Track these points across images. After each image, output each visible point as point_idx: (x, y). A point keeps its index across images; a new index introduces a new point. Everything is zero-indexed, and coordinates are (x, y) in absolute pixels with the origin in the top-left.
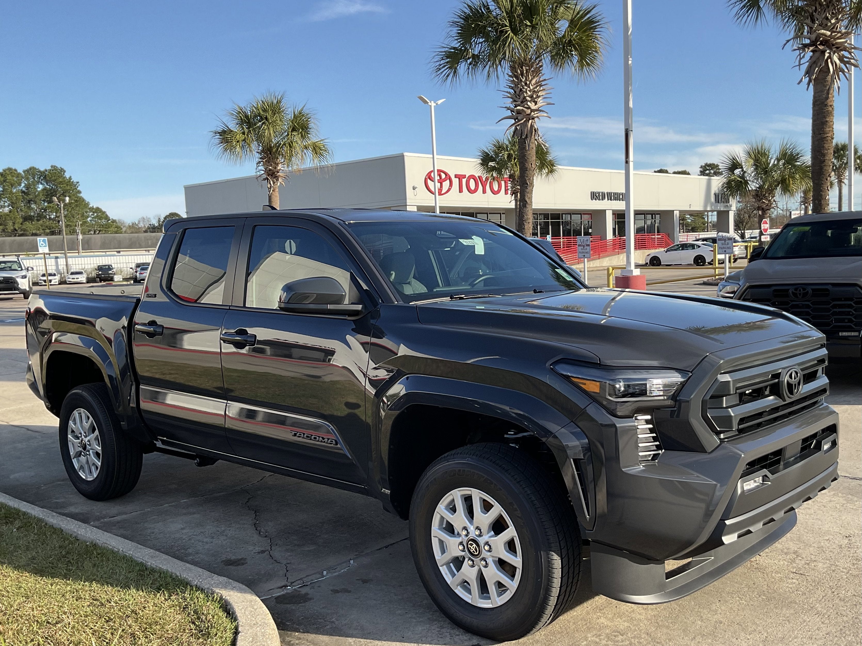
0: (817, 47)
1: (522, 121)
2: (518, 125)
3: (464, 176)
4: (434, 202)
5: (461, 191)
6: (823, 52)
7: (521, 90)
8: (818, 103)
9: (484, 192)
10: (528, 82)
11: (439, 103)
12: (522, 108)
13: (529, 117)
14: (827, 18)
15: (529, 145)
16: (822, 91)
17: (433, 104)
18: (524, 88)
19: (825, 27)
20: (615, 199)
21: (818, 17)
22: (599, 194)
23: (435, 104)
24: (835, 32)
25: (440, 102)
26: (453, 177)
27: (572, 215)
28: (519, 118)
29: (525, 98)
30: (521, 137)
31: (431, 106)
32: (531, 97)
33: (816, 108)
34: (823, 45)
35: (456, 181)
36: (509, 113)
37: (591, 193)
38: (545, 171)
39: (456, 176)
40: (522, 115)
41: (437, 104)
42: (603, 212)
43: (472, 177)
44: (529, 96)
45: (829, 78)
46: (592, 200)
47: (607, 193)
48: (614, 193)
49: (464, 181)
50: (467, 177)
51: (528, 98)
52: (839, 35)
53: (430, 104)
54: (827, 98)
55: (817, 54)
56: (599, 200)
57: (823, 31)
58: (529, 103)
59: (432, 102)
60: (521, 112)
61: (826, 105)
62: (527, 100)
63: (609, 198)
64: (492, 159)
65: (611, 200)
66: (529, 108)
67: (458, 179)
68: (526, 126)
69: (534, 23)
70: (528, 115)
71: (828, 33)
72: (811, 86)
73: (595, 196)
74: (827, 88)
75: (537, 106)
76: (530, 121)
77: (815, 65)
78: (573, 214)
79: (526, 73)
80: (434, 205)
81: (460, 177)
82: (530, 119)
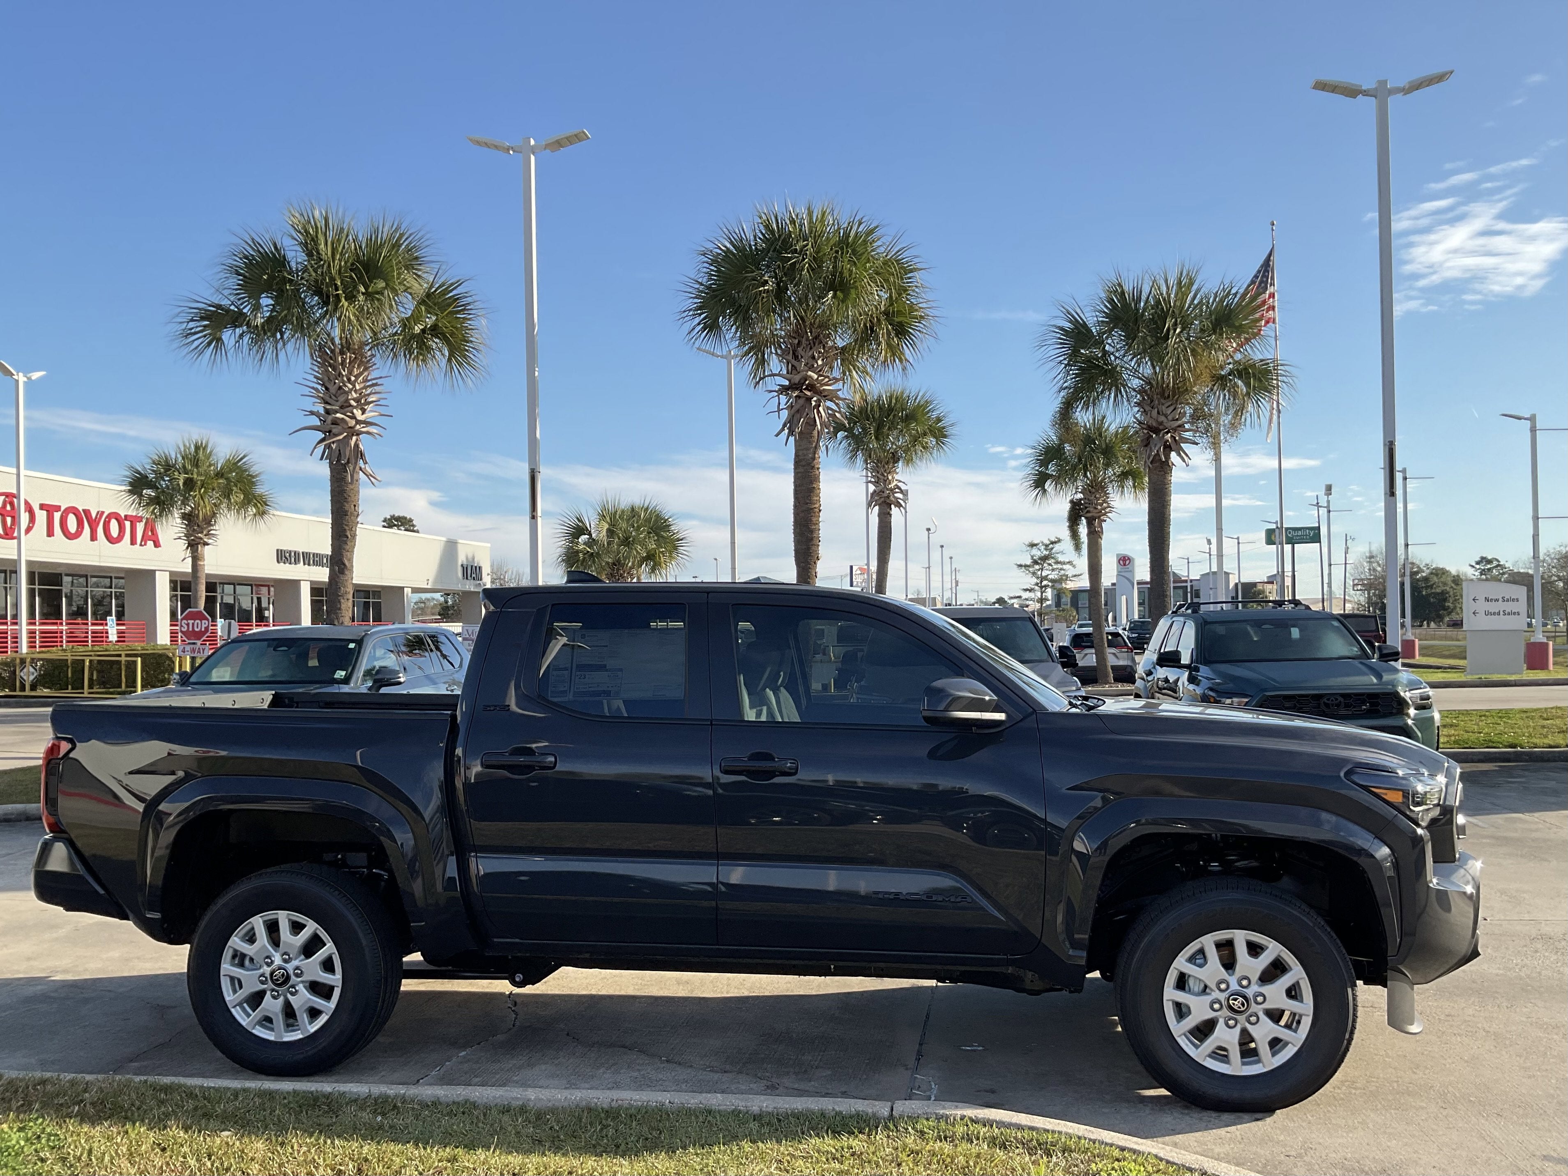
0: (801, 391)
1: (341, 437)
2: (333, 443)
3: (58, 508)
4: (16, 553)
5: (50, 533)
6: (809, 399)
7: (340, 388)
8: (803, 463)
9: (93, 538)
10: (353, 378)
11: (33, 378)
12: (342, 416)
13: (352, 432)
14: (813, 357)
15: (352, 476)
16: (808, 449)
17: (22, 379)
18: (346, 386)
19: (811, 368)
20: (316, 564)
21: (803, 353)
22: (290, 556)
23: (25, 379)
24: (822, 376)
25: (36, 375)
26: (36, 508)
27: (237, 587)
28: (334, 431)
29: (347, 400)
30: (339, 461)
31: (17, 381)
32: (358, 400)
33: (801, 470)
34: (810, 391)
35: (41, 516)
36: (316, 422)
37: (278, 550)
38: (252, 510)
39: (42, 507)
40: (340, 427)
41: (29, 379)
42: (294, 585)
43: (73, 510)
44: (354, 399)
45: (815, 433)
46: (278, 562)
47: (303, 553)
48: (314, 555)
49: (57, 516)
50: (63, 509)
51: (353, 403)
52: (827, 380)
53: (15, 377)
54: (814, 459)
55: (801, 401)
56: (290, 563)
57: (810, 373)
58: (355, 411)
59: (21, 374)
60: (339, 421)
61: (813, 467)
62: (351, 406)
63: (307, 562)
64: (151, 485)
65: (309, 565)
66: (353, 417)
67: (45, 512)
68: (348, 444)
69: (370, 290)
70: (351, 428)
71: (816, 376)
72: (792, 439)
73: (283, 556)
74: (814, 444)
75: (364, 416)
76: (354, 438)
77: (798, 415)
78: (239, 584)
79: (350, 363)
80: (16, 557)
81: (50, 509)
82: (353, 435)
